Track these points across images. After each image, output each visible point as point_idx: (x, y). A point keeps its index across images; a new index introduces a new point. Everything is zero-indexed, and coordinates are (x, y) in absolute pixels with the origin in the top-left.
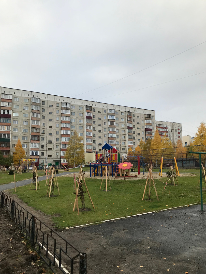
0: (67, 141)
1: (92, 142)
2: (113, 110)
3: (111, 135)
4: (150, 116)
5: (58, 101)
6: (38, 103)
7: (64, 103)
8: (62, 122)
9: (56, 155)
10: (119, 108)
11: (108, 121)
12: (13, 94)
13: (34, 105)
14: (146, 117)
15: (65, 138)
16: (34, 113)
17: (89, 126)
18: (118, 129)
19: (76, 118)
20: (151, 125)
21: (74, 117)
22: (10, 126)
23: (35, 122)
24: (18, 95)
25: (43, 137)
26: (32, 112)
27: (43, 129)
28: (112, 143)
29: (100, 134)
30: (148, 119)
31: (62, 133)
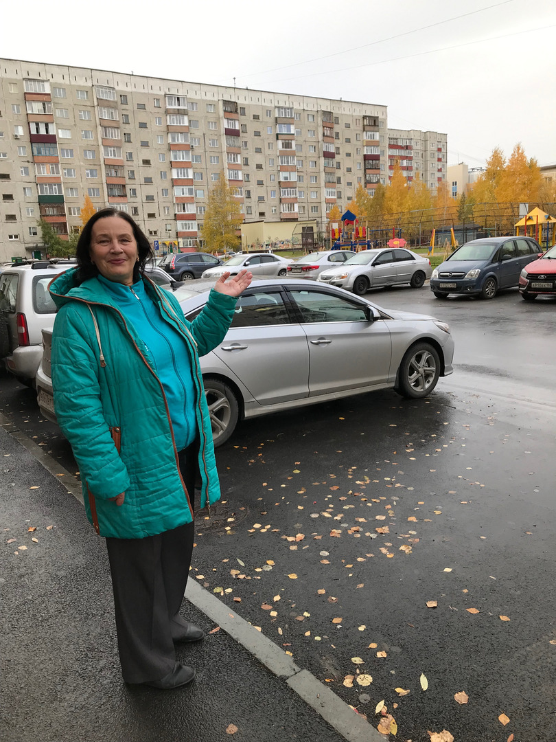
0: (188, 196)
1: (244, 196)
2: (288, 108)
3: (286, 174)
4: (375, 121)
5: (156, 91)
6: (112, 99)
7: (170, 97)
8: (171, 148)
9: (166, 230)
10: (301, 104)
11: (277, 139)
12: (51, 80)
13: (105, 107)
14: (367, 125)
15: (181, 187)
16: (105, 128)
17: (234, 154)
18: (301, 159)
19: (202, 134)
20: (376, 144)
21: (198, 132)
22: (57, 163)
23: (111, 151)
24: (60, 81)
25: (133, 187)
26: (102, 126)
27: (131, 169)
28: (289, 196)
29: (261, 175)
30: (372, 128)
31: (175, 176)
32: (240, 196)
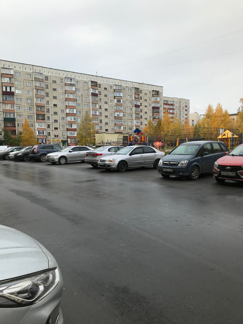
0: (73, 121)
1: (99, 122)
2: (120, 86)
3: (118, 113)
4: (158, 93)
5: (61, 76)
6: (41, 78)
7: (68, 78)
8: (67, 99)
9: (63, 135)
10: (126, 84)
11: (115, 98)
12: (14, 69)
13: (37, 81)
14: (154, 94)
15: (71, 117)
16: (37, 90)
17: (95, 104)
18: (125, 107)
19: (81, 95)
20: (158, 102)
21: (79, 94)
22: (14, 104)
23: (39, 100)
24: (19, 69)
25: (48, 116)
26: (36, 89)
27: (48, 108)
28: (119, 123)
29: (107, 113)
30: (156, 96)
31: (68, 112)
32: (97, 122)
